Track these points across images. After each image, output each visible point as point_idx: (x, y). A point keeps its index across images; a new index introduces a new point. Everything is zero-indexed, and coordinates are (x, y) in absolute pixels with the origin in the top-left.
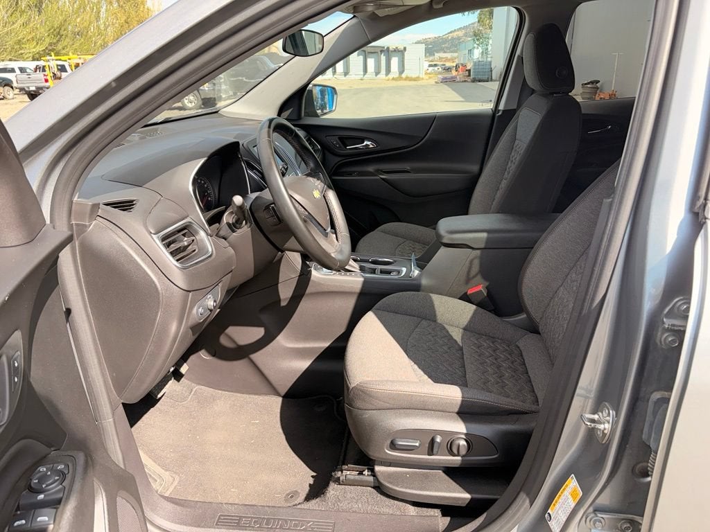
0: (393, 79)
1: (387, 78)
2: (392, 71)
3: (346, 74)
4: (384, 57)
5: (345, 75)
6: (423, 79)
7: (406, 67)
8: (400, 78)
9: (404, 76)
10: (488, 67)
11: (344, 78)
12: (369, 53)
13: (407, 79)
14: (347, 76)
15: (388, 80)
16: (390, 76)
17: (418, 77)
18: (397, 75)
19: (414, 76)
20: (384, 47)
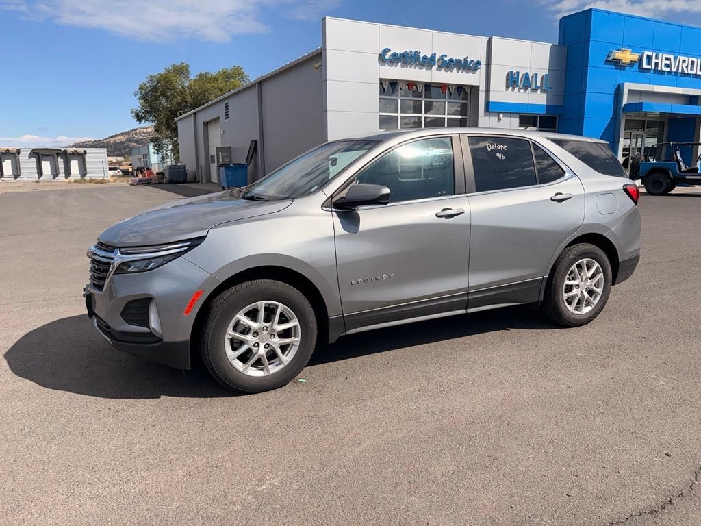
0: (75, 181)
1: (68, 180)
2: (72, 173)
3: (16, 175)
4: (62, 160)
5: (15, 178)
6: (109, 181)
7: (88, 170)
8: (82, 181)
9: (87, 178)
10: (183, 170)
11: (15, 181)
12: (42, 155)
13: (91, 181)
14: (18, 179)
15: (70, 182)
16: (72, 179)
17: (103, 180)
18: (79, 178)
19: (99, 178)
20: (60, 150)
